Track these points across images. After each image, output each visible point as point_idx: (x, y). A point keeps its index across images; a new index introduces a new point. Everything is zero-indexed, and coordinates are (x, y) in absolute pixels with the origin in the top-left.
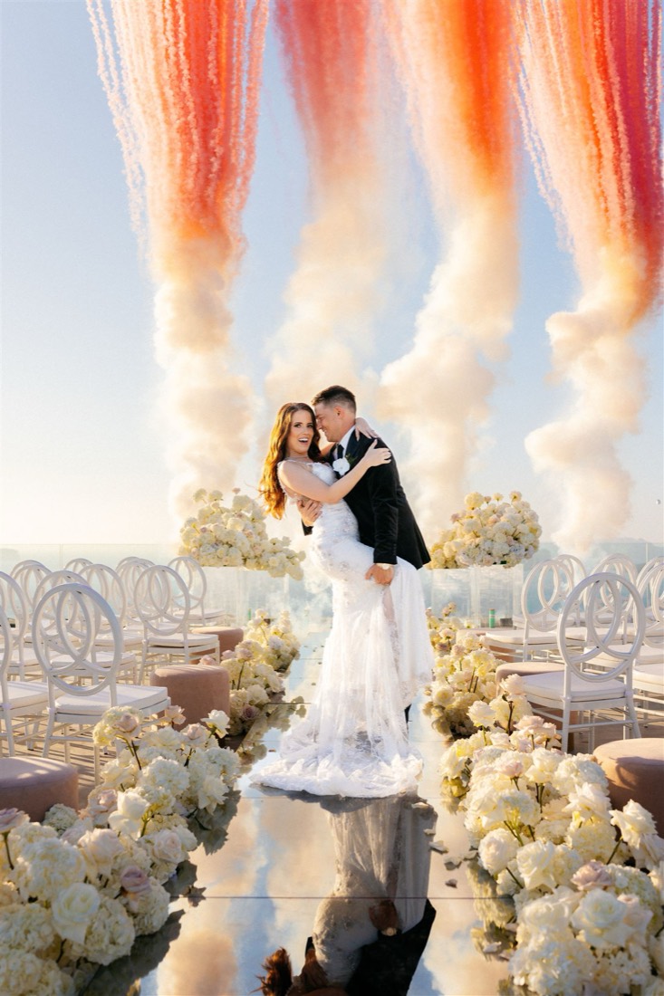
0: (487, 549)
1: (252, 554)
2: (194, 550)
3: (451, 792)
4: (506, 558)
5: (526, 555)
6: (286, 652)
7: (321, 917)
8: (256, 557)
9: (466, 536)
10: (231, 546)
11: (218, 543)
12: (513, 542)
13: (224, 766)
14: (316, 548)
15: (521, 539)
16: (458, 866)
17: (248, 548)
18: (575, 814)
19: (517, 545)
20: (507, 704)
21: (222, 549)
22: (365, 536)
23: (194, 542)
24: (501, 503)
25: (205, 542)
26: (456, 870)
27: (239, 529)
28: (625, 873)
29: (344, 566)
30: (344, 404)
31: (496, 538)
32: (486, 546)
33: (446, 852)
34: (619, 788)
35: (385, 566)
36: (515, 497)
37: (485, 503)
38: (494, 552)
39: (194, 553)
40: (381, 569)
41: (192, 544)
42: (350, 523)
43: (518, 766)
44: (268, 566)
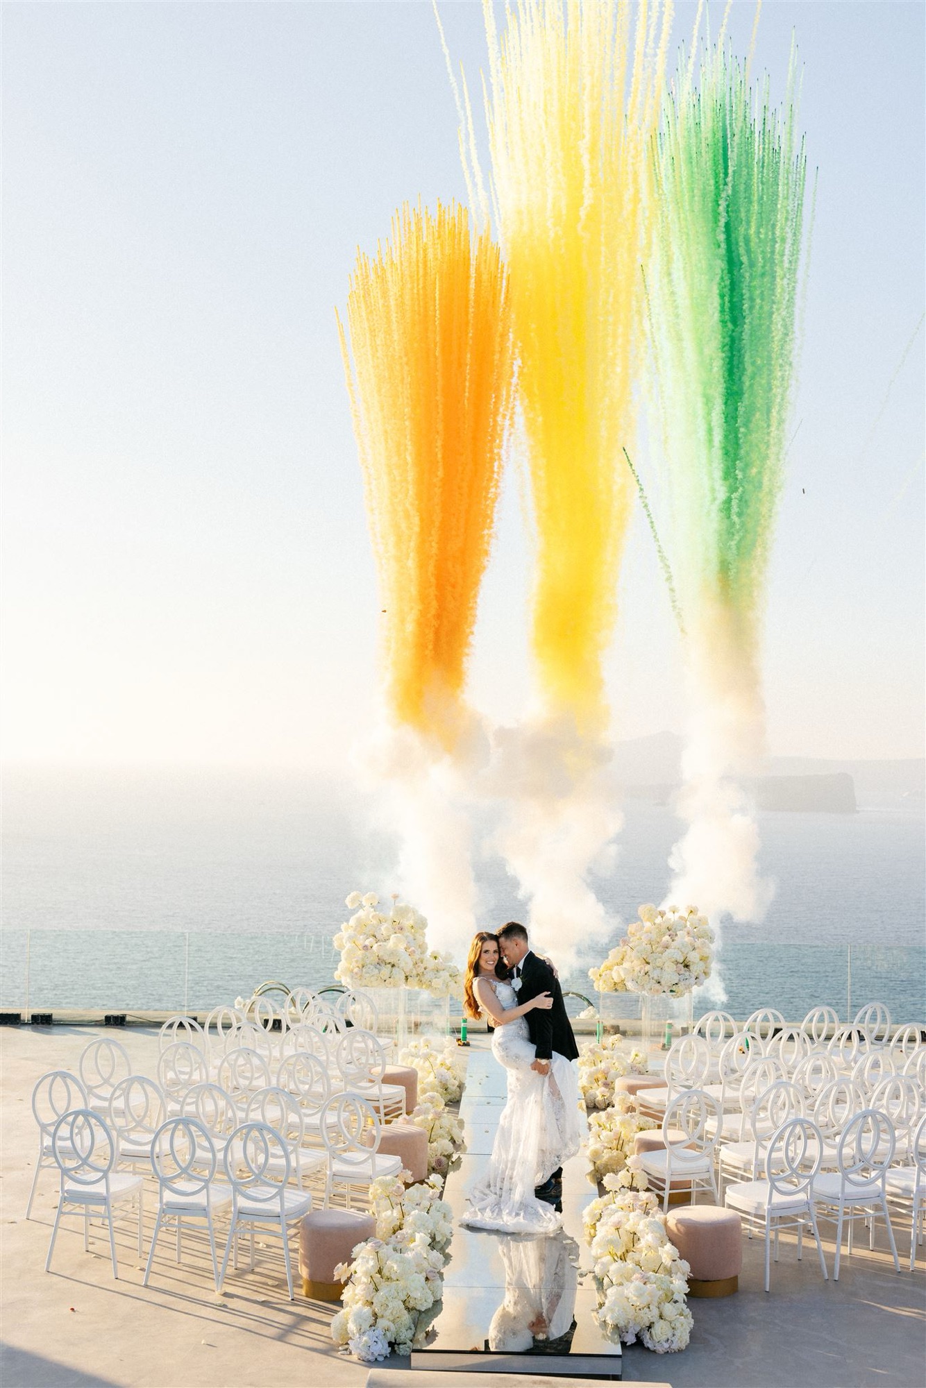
0: (656, 978)
1: (415, 973)
2: (356, 970)
3: (590, 1234)
4: (674, 988)
5: (696, 983)
6: (453, 1085)
7: (495, 1326)
8: (418, 975)
9: (635, 962)
10: (393, 966)
11: (381, 962)
12: (683, 970)
13: (445, 1214)
14: (497, 1044)
15: (691, 968)
16: (585, 1275)
17: (411, 966)
18: (644, 1249)
19: (688, 973)
20: (630, 1174)
21: (386, 970)
22: (532, 1039)
23: (357, 962)
24: (677, 915)
25: (368, 962)
26: (584, 1278)
27: (402, 947)
28: (655, 1276)
29: (517, 1057)
30: (520, 937)
31: (666, 967)
32: (655, 974)
33: (580, 1268)
34: (676, 1234)
35: (544, 1062)
36: (691, 912)
37: (660, 917)
38: (663, 982)
39: (356, 973)
40: (540, 1064)
41: (354, 964)
42: (523, 1028)
43: (619, 1222)
44: (430, 985)
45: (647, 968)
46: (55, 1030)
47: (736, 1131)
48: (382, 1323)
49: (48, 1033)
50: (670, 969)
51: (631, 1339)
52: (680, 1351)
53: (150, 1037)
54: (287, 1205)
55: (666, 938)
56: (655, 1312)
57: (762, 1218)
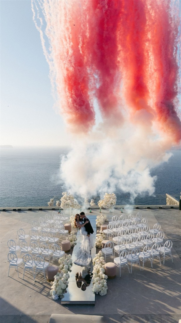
2: (63, 206)
10: (69, 205)
12: (112, 205)
17: (72, 204)
25: (65, 204)
27: (70, 202)
45: (106, 204)
46: (21, 211)
47: (117, 241)
48: (57, 293)
49: (20, 212)
50: (109, 204)
51: (97, 293)
52: (105, 295)
53: (35, 213)
54: (44, 267)
55: (109, 199)
56: (101, 289)
57: (119, 265)
